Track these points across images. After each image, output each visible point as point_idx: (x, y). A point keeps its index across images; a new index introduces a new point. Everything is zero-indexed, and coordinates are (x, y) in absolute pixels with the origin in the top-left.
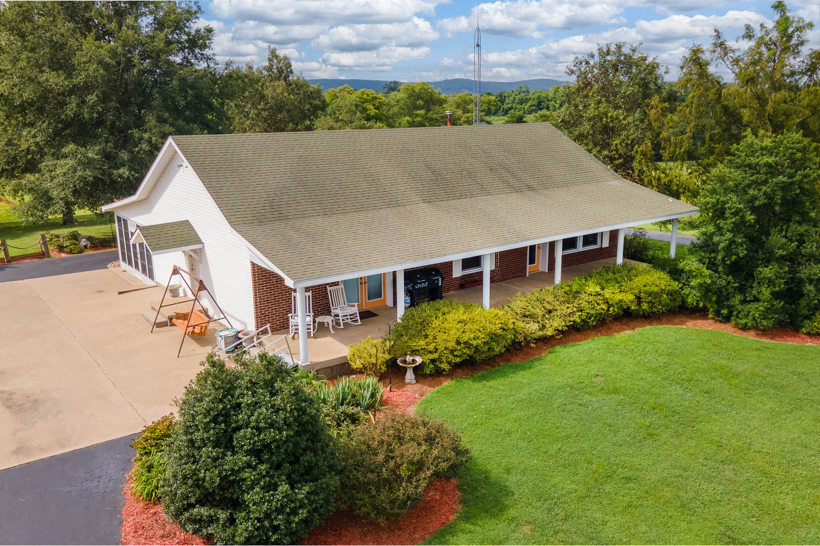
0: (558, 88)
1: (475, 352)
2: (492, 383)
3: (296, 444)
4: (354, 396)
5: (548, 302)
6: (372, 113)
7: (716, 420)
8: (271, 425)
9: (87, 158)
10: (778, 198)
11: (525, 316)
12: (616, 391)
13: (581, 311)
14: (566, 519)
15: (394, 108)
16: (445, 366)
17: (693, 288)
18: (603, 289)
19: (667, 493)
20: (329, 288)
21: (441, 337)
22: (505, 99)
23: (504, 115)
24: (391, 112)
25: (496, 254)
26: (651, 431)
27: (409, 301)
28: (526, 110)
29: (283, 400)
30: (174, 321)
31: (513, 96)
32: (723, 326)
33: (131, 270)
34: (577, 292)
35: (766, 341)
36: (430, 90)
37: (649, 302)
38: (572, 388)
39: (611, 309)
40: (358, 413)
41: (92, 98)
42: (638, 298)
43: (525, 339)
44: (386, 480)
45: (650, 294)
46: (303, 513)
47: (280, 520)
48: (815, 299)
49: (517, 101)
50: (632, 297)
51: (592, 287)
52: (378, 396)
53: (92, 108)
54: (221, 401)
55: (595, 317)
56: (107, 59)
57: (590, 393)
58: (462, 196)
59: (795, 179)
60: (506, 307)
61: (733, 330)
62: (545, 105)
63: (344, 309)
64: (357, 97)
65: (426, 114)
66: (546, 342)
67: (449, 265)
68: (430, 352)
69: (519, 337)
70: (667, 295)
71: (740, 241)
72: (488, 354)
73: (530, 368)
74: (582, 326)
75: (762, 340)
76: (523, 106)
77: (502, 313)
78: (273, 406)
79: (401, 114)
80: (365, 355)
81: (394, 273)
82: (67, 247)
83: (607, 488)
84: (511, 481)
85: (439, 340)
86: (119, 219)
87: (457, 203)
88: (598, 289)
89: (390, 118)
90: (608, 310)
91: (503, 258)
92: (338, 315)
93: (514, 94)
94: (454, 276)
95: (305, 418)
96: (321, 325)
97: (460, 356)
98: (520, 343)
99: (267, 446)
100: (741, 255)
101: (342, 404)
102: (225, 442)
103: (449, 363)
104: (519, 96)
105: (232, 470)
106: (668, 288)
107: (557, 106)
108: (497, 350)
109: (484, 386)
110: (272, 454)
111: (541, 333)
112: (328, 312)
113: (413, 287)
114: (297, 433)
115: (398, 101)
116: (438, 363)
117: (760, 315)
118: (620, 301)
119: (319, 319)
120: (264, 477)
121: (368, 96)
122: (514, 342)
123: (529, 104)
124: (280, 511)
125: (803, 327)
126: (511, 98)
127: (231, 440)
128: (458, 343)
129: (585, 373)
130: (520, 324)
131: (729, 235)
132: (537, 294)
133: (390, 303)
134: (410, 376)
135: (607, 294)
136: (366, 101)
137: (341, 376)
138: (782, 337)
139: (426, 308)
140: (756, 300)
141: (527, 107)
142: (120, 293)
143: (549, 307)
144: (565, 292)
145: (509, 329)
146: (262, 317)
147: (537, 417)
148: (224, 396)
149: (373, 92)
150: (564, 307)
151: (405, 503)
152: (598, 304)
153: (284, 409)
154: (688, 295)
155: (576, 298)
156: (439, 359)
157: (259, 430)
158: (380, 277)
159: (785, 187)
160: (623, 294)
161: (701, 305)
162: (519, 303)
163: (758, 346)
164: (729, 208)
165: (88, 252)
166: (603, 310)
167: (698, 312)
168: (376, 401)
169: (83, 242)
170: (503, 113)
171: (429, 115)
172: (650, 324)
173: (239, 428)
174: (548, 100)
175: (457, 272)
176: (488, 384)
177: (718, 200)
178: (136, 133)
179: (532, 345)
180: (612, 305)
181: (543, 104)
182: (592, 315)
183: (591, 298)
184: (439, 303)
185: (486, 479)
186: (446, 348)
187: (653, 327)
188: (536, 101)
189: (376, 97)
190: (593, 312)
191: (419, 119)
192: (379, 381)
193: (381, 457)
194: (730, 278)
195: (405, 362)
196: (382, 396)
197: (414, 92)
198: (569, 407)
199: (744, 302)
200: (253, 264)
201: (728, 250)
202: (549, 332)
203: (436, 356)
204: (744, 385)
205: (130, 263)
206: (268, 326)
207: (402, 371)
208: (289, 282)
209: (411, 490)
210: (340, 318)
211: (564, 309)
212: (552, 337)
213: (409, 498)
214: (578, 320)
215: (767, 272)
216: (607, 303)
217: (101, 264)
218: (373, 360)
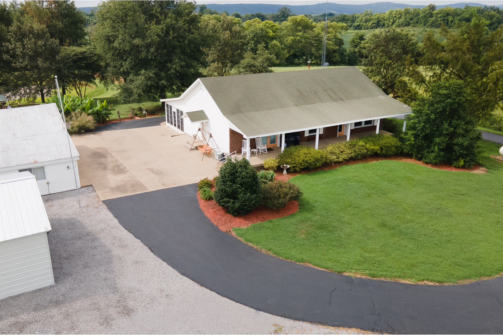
0: (392, 12)
1: (309, 165)
2: (315, 176)
3: (252, 184)
4: (265, 176)
5: (342, 148)
6: (271, 35)
7: (396, 193)
8: (246, 177)
9: (149, 76)
10: (448, 109)
11: (331, 153)
12: (361, 182)
13: (355, 152)
14: (332, 215)
15: (284, 31)
16: (298, 169)
17: (407, 146)
18: (366, 144)
19: (368, 212)
20: (256, 139)
21: (297, 159)
22: (355, 19)
23: (354, 30)
24: (282, 34)
25: (324, 128)
26: (370, 195)
27: (286, 145)
28: (369, 26)
29: (249, 171)
30: (198, 148)
31: (361, 17)
32: (418, 162)
33: (172, 127)
34: (355, 145)
35: (435, 169)
36: (306, 21)
37: (386, 150)
38: (345, 180)
39: (368, 152)
40: (267, 181)
41: (152, 50)
42: (381, 148)
43: (330, 162)
44: (276, 197)
45: (386, 147)
46: (254, 202)
47: (247, 203)
48: (458, 152)
49: (364, 20)
50: (378, 148)
51: (361, 143)
52: (274, 177)
53: (152, 54)
54: (232, 170)
55: (361, 155)
56: (160, 33)
57: (351, 182)
58: (310, 103)
59: (455, 101)
60: (324, 149)
61: (422, 163)
62: (382, 23)
63: (261, 147)
64: (263, 25)
65: (303, 35)
66: (339, 163)
67: (303, 132)
68: (293, 164)
69: (328, 161)
70: (394, 148)
71: (427, 126)
72: (315, 166)
73: (331, 172)
74: (356, 158)
75: (434, 168)
76: (367, 24)
77: (321, 151)
78: (246, 172)
79: (288, 35)
80: (270, 163)
81: (281, 135)
82: (138, 114)
83: (348, 209)
84: (316, 205)
85: (296, 160)
86: (167, 105)
87: (308, 106)
88: (364, 144)
89: (281, 37)
90: (367, 153)
91: (326, 129)
92: (259, 149)
93: (362, 16)
94: (305, 136)
95: (255, 176)
96: (253, 152)
97: (304, 166)
98: (328, 163)
99: (244, 183)
100: (427, 132)
101: (262, 178)
102: (233, 181)
103: (300, 168)
104: (365, 17)
105: (235, 188)
106: (395, 145)
107: (390, 24)
108: (318, 165)
109: (312, 177)
110: (246, 185)
111: (337, 160)
112: (255, 148)
113: (288, 140)
114: (252, 180)
115: (287, 27)
116: (295, 168)
117: (433, 158)
118: (373, 149)
119: (252, 150)
120: (243, 191)
121: (269, 24)
122: (325, 163)
123: (371, 22)
124: (247, 200)
125: (453, 164)
126: (360, 18)
127: (235, 181)
128: (303, 161)
129: (351, 175)
130: (329, 156)
131: (422, 124)
132: (337, 145)
133: (278, 145)
134: (285, 172)
135: (368, 146)
136: (268, 27)
137: (261, 170)
138: (442, 167)
139: (292, 148)
140: (433, 152)
141: (370, 24)
142: (172, 136)
143: (342, 150)
144: (350, 145)
145: (323, 157)
146: (232, 149)
147: (329, 188)
148: (233, 169)
149: (272, 22)
150: (348, 150)
151: (282, 204)
152: (363, 150)
153: (250, 173)
154: (405, 148)
155: (353, 147)
156: (296, 166)
157: (243, 178)
158: (275, 137)
159: (451, 104)
160: (375, 146)
161: (410, 153)
162: (330, 148)
163: (429, 170)
164: (424, 113)
165: (148, 117)
166: (365, 152)
167: (408, 156)
168: (273, 178)
169: (144, 112)
170: (354, 28)
171: (305, 35)
172: (386, 159)
173: (237, 178)
174: (384, 20)
175: (307, 135)
176: (313, 177)
177: (420, 109)
178: (169, 65)
179: (333, 164)
180: (369, 151)
181: (380, 22)
182: (360, 154)
183: (360, 147)
184: (298, 147)
185: (308, 203)
186: (299, 163)
187: (387, 161)
188: (376, 21)
189: (274, 25)
190: (359, 153)
191: (298, 38)
192: (274, 172)
193: (275, 191)
194: (423, 142)
195: (283, 167)
196: (275, 177)
197: (297, 21)
198: (342, 186)
199: (428, 152)
200: (230, 129)
201: (422, 130)
202: (341, 160)
203: (295, 165)
204: (414, 184)
205: (172, 123)
206: (235, 151)
207: (282, 170)
208: (245, 136)
209: (284, 200)
210: (260, 150)
211: (348, 151)
212: (342, 162)
213: (283, 203)
214: (354, 156)
215: (437, 140)
216: (367, 149)
217: (157, 123)
218: (272, 165)
